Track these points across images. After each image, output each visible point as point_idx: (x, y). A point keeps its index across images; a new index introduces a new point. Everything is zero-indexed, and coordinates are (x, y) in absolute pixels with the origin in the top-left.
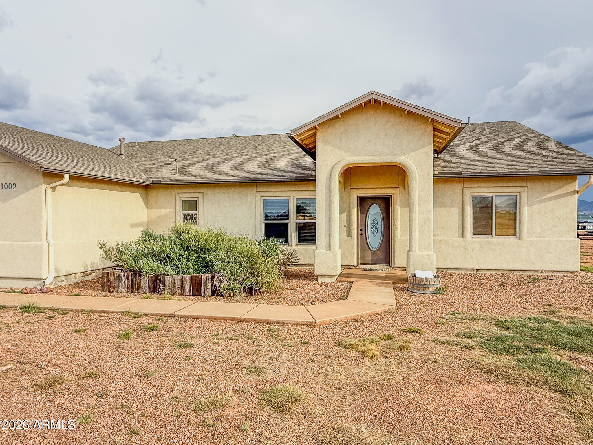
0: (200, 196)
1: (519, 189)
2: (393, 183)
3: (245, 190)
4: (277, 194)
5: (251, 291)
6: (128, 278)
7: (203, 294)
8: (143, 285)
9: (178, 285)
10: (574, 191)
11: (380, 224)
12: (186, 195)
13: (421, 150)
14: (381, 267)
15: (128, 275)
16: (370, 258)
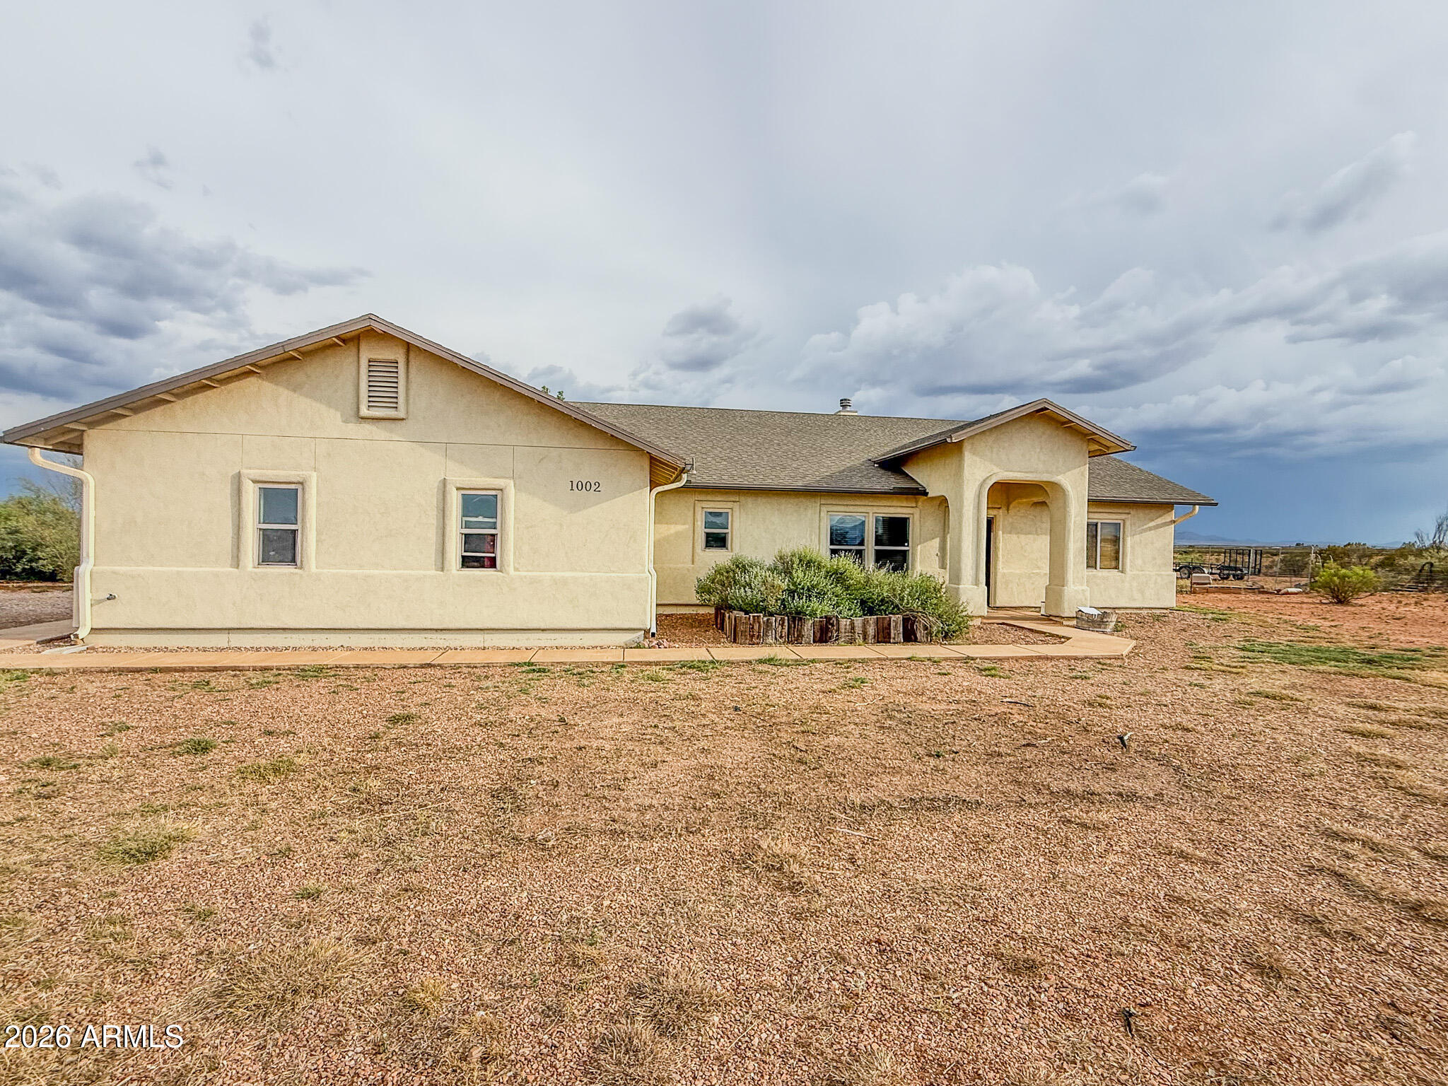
0: (736, 506)
1: (1123, 517)
2: (995, 503)
3: (804, 501)
4: (851, 509)
6: (783, 623)
7: (892, 641)
8: (805, 633)
9: (858, 629)
10: (1172, 521)
12: (712, 505)
15: (783, 620)
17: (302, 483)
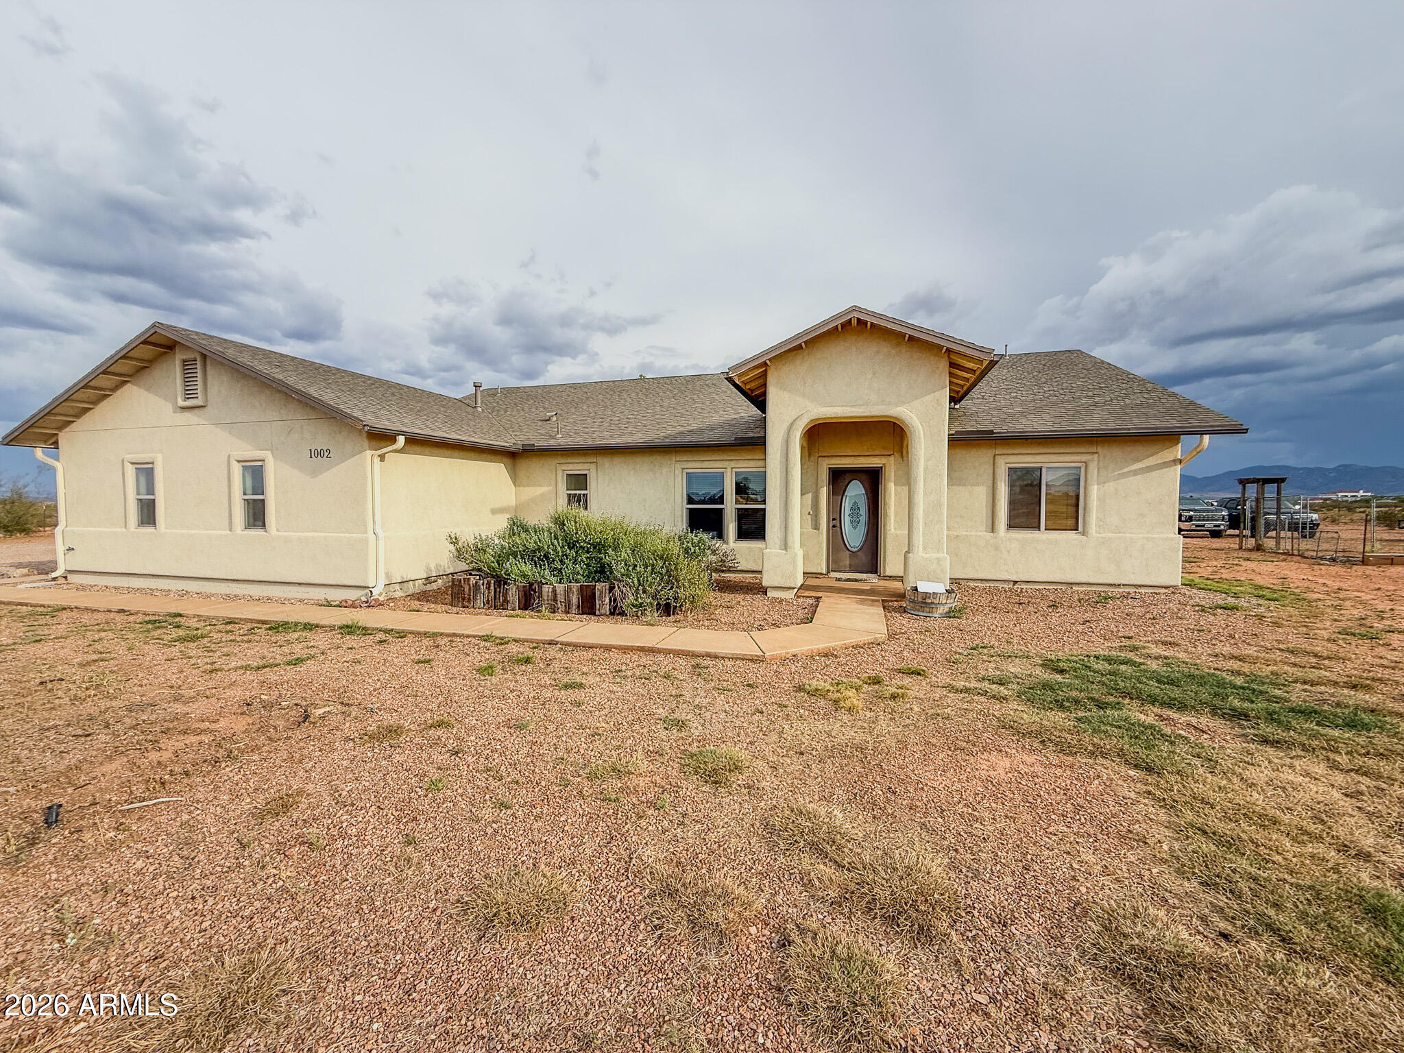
0: (593, 467)
1: (1084, 458)
2: (884, 448)
3: (658, 459)
4: (706, 464)
5: (667, 609)
6: (490, 587)
7: (597, 613)
8: (510, 598)
9: (561, 598)
10: (1174, 461)
11: (864, 511)
12: (571, 467)
13: (929, 398)
14: (864, 576)
15: (489, 583)
16: (848, 563)
17: (153, 463)
